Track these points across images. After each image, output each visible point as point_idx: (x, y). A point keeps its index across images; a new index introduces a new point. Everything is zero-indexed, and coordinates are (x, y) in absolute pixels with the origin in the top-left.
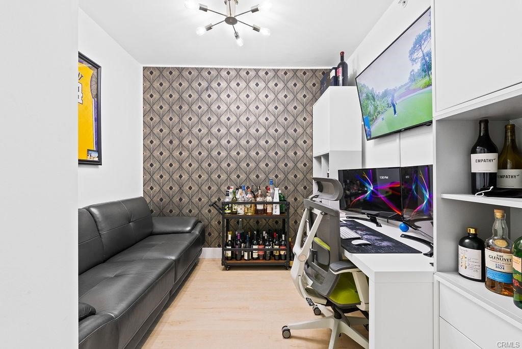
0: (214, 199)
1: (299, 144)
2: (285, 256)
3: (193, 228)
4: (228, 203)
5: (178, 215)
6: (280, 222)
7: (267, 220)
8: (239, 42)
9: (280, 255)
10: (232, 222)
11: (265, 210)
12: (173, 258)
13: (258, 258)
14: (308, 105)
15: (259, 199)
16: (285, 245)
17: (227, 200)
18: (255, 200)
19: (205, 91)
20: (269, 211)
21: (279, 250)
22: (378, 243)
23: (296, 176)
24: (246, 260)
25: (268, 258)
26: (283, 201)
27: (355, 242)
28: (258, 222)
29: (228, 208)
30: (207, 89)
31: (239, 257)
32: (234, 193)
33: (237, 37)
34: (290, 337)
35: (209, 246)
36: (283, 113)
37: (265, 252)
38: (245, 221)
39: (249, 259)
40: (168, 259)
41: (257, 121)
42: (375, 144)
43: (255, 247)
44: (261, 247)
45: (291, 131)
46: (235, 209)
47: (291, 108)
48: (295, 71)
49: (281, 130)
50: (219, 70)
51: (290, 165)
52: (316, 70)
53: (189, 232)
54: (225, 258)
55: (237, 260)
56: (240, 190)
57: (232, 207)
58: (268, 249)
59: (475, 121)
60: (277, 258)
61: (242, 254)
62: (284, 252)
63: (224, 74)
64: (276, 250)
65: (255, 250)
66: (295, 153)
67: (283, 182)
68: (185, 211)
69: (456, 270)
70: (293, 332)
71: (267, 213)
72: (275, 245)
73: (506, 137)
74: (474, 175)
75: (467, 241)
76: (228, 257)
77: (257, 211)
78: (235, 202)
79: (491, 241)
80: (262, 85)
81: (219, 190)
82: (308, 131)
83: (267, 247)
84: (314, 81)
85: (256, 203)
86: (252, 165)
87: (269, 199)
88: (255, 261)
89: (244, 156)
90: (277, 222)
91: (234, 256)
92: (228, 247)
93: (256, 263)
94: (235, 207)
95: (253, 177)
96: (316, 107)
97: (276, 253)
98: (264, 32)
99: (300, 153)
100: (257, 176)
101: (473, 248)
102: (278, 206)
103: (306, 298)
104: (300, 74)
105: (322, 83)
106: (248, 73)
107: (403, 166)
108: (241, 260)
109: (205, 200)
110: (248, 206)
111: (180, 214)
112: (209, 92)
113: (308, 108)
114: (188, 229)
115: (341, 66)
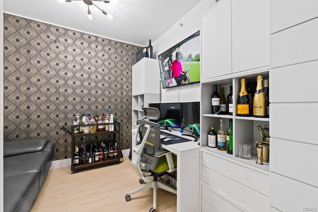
0: (62, 124)
1: (124, 88)
2: (117, 156)
3: (44, 147)
4: (76, 126)
5: (26, 139)
6: (112, 136)
7: (103, 135)
8: (90, 17)
9: (114, 156)
10: (77, 139)
11: (104, 129)
12: (36, 171)
13: (99, 161)
14: (130, 65)
15: (99, 122)
16: (117, 149)
17: (75, 123)
18: (97, 123)
19: (54, 43)
20: (107, 129)
21: (113, 153)
22: (174, 139)
23: (122, 107)
24: (90, 163)
25: (106, 159)
26: (115, 123)
27: (165, 140)
28: (97, 137)
29: (77, 129)
30: (55, 42)
31: (85, 162)
32: (81, 118)
33: (89, 13)
34: (130, 200)
35: (57, 159)
36: (114, 68)
37: (104, 156)
38: (87, 137)
39: (92, 162)
40: (31, 173)
41: (96, 71)
42: (167, 91)
43: (96, 154)
44: (101, 153)
45: (119, 79)
46: (82, 130)
47: (119, 65)
48: (122, 44)
49: (113, 78)
50: (66, 30)
51: (119, 100)
52: (134, 46)
53: (41, 150)
54: (74, 165)
55: (83, 164)
56: (84, 117)
57: (79, 129)
58: (106, 154)
59: (213, 85)
60: (112, 158)
61: (87, 160)
62: (116, 153)
63: (71, 34)
64: (111, 153)
65: (97, 155)
66: (122, 93)
67: (114, 111)
68: (33, 135)
69: (207, 145)
70: (132, 197)
71: (105, 131)
72: (111, 150)
73: (221, 92)
74: (213, 106)
75: (211, 132)
76: (76, 164)
77: (98, 130)
78: (81, 124)
79: (219, 131)
80: (100, 47)
81: (66, 117)
82: (129, 80)
83: (106, 152)
84: (133, 52)
85: (98, 125)
86: (93, 99)
87: (107, 121)
88: (97, 163)
89: (86, 94)
90: (110, 136)
91: (81, 162)
92: (76, 157)
93: (98, 164)
94: (82, 128)
95: (93, 107)
96: (134, 67)
97: (111, 155)
98: (109, 16)
99: (125, 93)
100: (97, 107)
101: (213, 135)
102: (113, 126)
103: (142, 174)
104: (125, 46)
105: (138, 54)
106: (90, 37)
107: (181, 102)
108: (86, 164)
109: (53, 125)
110: (92, 127)
111: (28, 138)
112: (57, 44)
113: (130, 67)
114: (40, 148)
115: (149, 47)
